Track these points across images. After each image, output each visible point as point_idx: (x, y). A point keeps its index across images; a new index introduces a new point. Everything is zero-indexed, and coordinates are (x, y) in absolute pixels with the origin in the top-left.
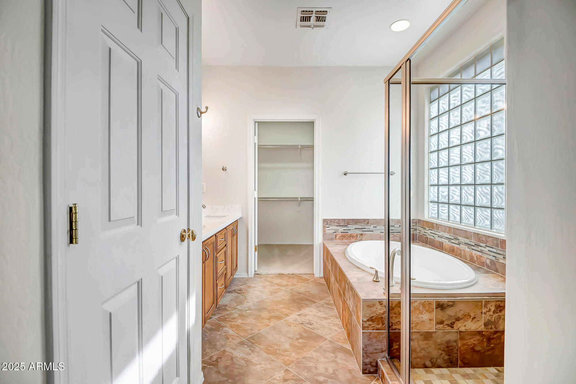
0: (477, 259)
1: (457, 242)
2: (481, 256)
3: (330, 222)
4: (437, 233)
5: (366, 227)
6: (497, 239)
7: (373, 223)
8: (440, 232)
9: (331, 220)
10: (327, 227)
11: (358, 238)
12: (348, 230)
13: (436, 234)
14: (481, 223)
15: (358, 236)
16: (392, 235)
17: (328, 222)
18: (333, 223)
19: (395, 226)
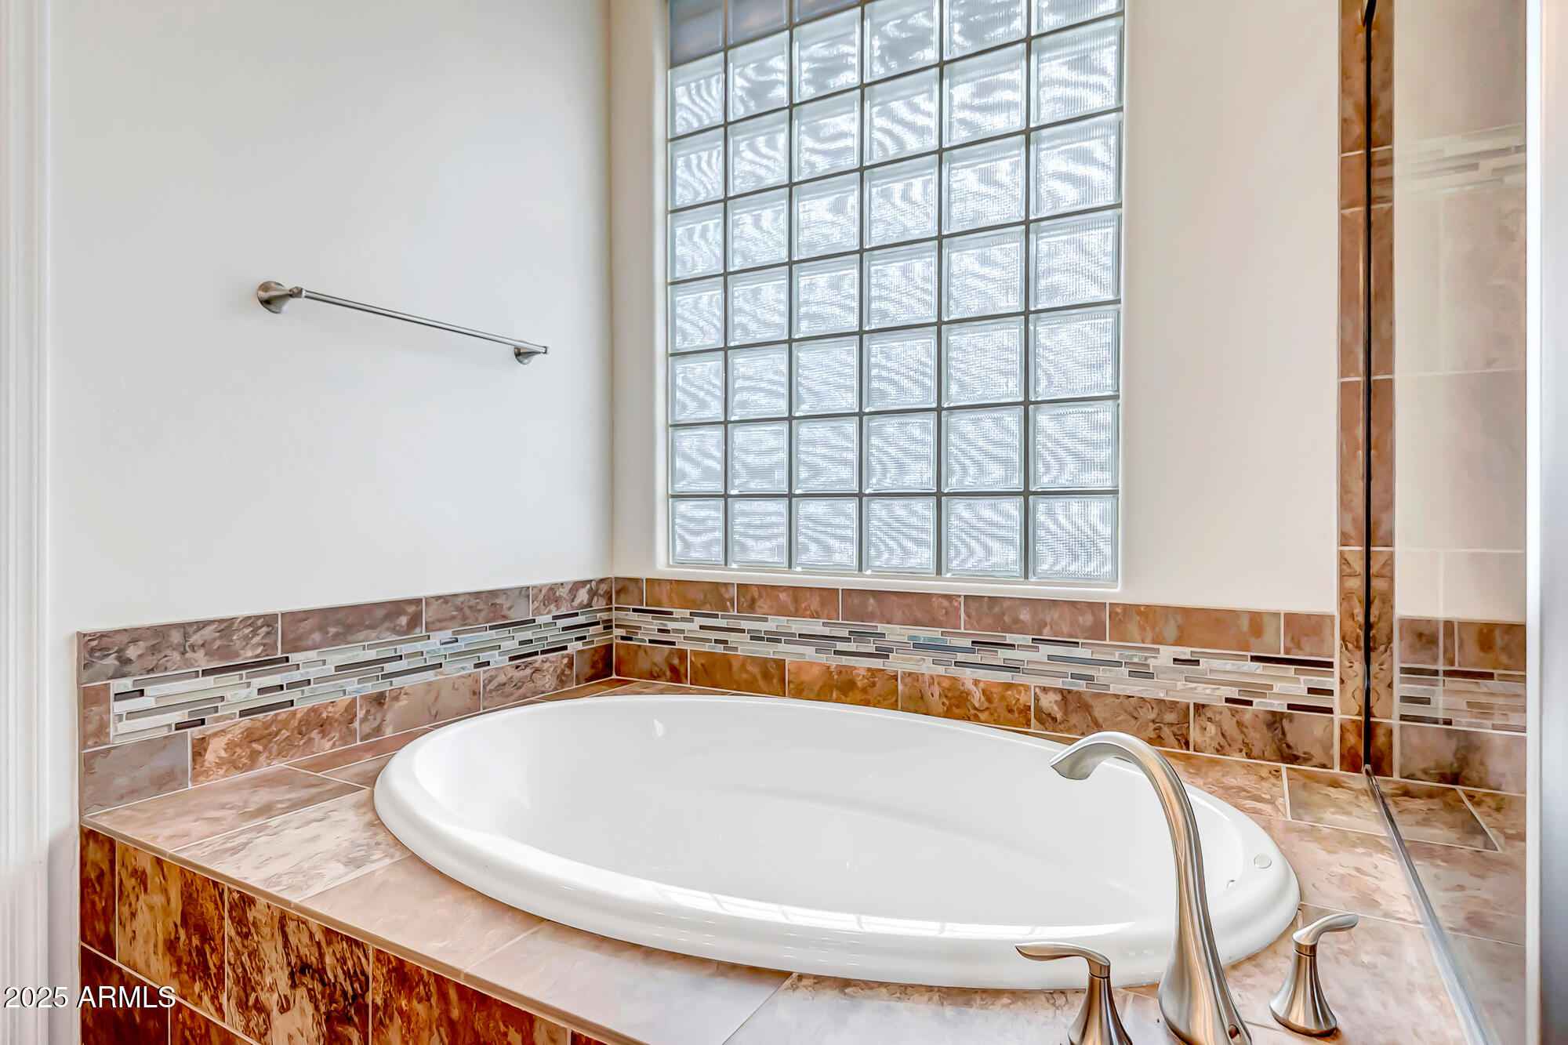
0: (989, 700)
1: (870, 648)
2: (1009, 686)
3: (154, 649)
4: (745, 625)
5: (403, 649)
6: (1095, 607)
7: (440, 621)
8: (766, 620)
9: (158, 637)
10: (120, 696)
11: (356, 724)
12: (291, 686)
13: (743, 631)
14: (972, 560)
15: (360, 714)
16: (526, 667)
17: (132, 652)
18: (176, 656)
19: (540, 620)
